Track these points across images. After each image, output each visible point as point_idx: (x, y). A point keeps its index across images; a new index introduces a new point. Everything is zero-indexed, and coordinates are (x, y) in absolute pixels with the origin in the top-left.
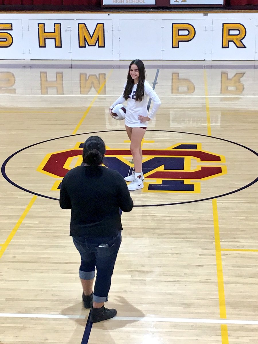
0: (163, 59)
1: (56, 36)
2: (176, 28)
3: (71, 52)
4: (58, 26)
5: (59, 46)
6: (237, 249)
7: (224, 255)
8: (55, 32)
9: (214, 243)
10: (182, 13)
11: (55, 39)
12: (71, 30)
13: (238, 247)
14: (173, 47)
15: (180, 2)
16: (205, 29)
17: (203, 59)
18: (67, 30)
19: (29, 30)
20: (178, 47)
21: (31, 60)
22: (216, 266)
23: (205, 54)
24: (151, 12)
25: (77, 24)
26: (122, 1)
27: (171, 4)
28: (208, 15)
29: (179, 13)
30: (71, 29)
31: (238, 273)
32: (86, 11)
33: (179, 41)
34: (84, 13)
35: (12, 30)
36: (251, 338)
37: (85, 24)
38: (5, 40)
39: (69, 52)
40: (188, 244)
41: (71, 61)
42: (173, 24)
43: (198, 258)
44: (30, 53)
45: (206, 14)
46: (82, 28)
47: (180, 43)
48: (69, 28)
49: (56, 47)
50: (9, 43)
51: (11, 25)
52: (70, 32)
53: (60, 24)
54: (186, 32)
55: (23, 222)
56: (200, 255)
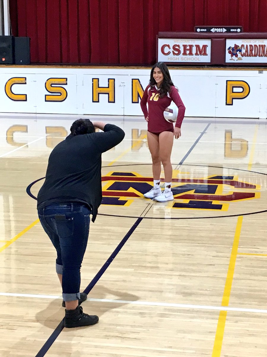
0: (216, 117)
1: (110, 91)
2: (230, 85)
3: (124, 108)
4: (112, 81)
5: (112, 101)
6: (255, 253)
7: (240, 257)
8: (108, 87)
9: (231, 248)
10: (236, 70)
11: (108, 94)
12: (125, 86)
13: (256, 252)
14: (227, 104)
15: (235, 60)
16: (260, 86)
17: (258, 118)
18: (120, 85)
19: (83, 85)
20: (232, 104)
21: (84, 115)
22: (228, 266)
23: (260, 112)
24: (205, 69)
25: (131, 79)
26: (177, 59)
27: (226, 62)
28: (263, 72)
29: (233, 70)
30: (124, 84)
31: (251, 272)
32: (140, 67)
33: (233, 99)
34: (138, 69)
35: (66, 84)
36: (251, 323)
37: (138, 79)
38: (60, 94)
39: (122, 108)
40: (204, 248)
41: (123, 116)
42: (227, 81)
43: (211, 259)
44: (84, 107)
45: (261, 71)
46: (136, 83)
47: (234, 100)
48: (123, 84)
49: (109, 102)
50: (63, 98)
51: (66, 79)
52: (124, 87)
53: (114, 79)
54: (241, 90)
55: (35, 226)
56: (213, 257)
